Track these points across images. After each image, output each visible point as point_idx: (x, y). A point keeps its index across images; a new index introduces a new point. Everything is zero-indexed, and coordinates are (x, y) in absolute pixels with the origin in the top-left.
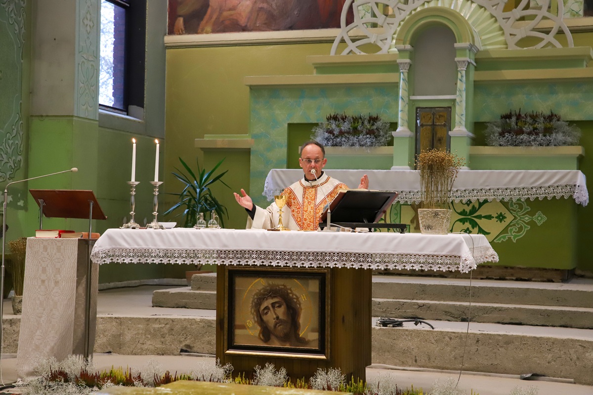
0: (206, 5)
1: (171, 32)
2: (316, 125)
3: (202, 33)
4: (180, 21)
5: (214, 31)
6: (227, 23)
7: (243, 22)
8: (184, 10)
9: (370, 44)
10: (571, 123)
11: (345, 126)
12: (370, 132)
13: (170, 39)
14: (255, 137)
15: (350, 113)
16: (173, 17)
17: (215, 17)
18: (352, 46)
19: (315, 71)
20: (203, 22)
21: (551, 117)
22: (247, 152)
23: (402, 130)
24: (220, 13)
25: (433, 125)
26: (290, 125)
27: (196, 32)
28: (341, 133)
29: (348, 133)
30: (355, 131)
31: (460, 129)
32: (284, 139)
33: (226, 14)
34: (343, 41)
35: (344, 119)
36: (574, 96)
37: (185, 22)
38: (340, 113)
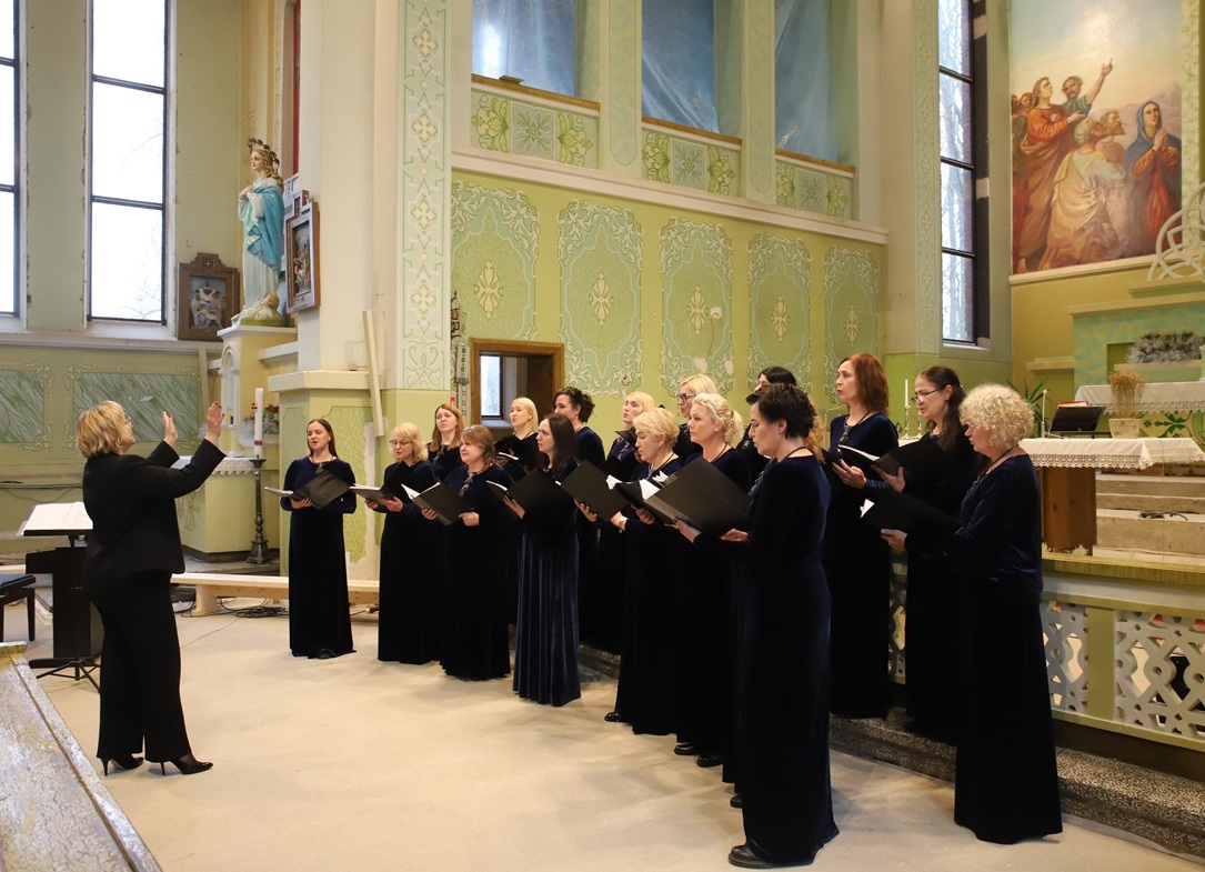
0: (1045, 246)
1: (1015, 272)
2: (1132, 344)
3: (1042, 269)
4: (1023, 262)
5: (1052, 267)
6: (1064, 258)
7: (1077, 256)
8: (1025, 253)
9: (1185, 267)
11: (1158, 344)
12: (1181, 348)
13: (1014, 278)
14: (1077, 358)
15: (1164, 331)
16: (1016, 258)
17: (1053, 254)
18: (1168, 270)
19: (1130, 296)
20: (1043, 260)
22: (1071, 372)
24: (1057, 252)
26: (1109, 346)
27: (1036, 270)
29: (1160, 350)
30: (1167, 348)
32: (1104, 359)
33: (1061, 251)
34: (1159, 265)
35: (1157, 337)
37: (1027, 262)
38: (1153, 331)
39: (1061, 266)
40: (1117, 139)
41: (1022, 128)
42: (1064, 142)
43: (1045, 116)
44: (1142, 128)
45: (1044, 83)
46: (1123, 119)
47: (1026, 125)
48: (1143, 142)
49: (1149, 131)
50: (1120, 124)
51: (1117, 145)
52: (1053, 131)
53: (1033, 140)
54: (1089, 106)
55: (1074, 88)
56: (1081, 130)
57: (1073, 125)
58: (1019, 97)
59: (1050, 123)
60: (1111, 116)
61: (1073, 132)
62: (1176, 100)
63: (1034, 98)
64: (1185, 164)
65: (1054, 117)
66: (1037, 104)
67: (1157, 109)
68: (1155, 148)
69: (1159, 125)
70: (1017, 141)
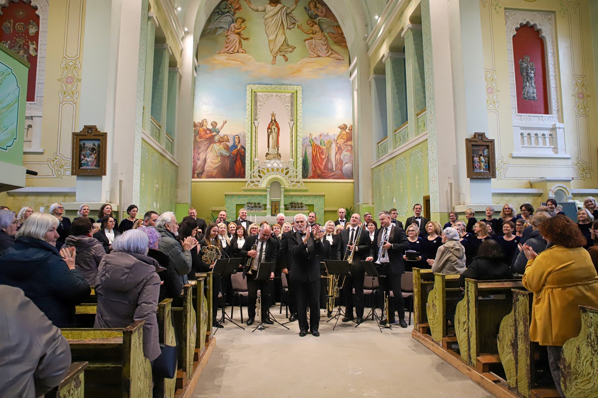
0: (203, 171)
1: (193, 178)
2: (244, 205)
3: (202, 178)
4: (196, 175)
5: (206, 178)
6: (209, 176)
7: (214, 176)
8: (196, 172)
9: (256, 184)
10: (306, 205)
11: (253, 205)
12: (259, 207)
14: (227, 207)
15: (253, 202)
16: (194, 173)
17: (206, 174)
18: (251, 185)
20: (203, 176)
21: (302, 204)
23: (268, 206)
25: (275, 205)
26: (236, 205)
27: (201, 178)
28: (252, 207)
29: (254, 207)
30: (256, 207)
31: (282, 207)
33: (209, 174)
36: (306, 199)
38: (251, 202)
39: (209, 178)
40: (227, 143)
41: (197, 133)
42: (211, 140)
43: (205, 131)
44: (235, 142)
45: (205, 121)
46: (229, 138)
47: (198, 132)
48: (235, 146)
49: (237, 143)
50: (228, 139)
51: (227, 145)
52: (208, 136)
53: (201, 137)
54: (219, 132)
55: (215, 125)
56: (217, 138)
57: (214, 136)
58: (196, 123)
59: (206, 133)
60: (226, 136)
61: (214, 138)
62: (244, 136)
63: (202, 125)
64: (247, 155)
65: (208, 132)
66: (203, 126)
67: (239, 138)
68: (238, 148)
69: (239, 142)
70: (195, 136)
